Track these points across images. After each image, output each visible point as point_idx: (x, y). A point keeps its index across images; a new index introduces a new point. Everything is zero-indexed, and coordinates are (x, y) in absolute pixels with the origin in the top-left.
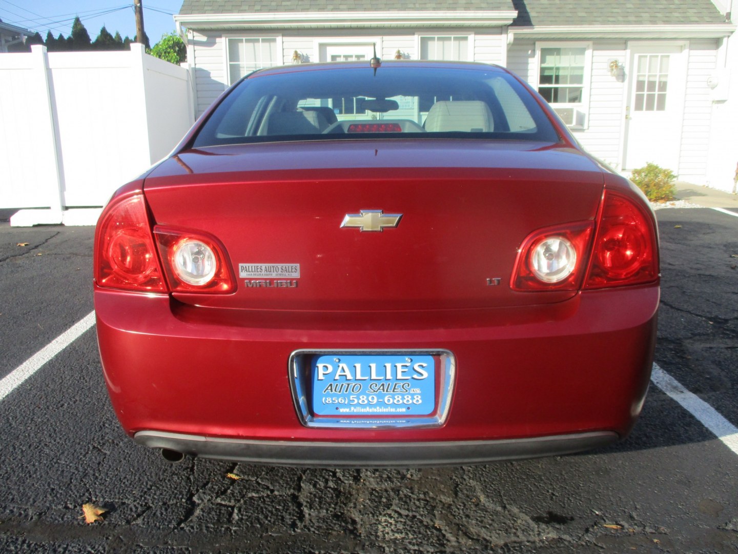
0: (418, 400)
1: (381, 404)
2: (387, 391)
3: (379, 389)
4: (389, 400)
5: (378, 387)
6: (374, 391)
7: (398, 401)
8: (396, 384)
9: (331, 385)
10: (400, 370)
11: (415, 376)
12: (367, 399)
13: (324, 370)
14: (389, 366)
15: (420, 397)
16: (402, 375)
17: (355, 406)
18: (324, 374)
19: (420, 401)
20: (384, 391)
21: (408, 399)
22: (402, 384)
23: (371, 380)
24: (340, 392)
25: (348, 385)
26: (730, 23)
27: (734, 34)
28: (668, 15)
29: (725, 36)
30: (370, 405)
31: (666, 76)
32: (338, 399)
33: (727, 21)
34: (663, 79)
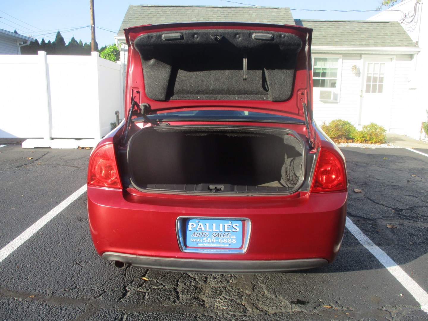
0: (234, 241)
1: (217, 242)
2: (220, 237)
3: (217, 235)
4: (221, 241)
5: (216, 235)
6: (214, 236)
7: (225, 241)
8: (224, 234)
9: (195, 233)
10: (226, 227)
11: (233, 230)
12: (211, 240)
13: (192, 226)
14: (221, 225)
15: (235, 240)
16: (228, 229)
17: (205, 243)
18: (192, 228)
19: (235, 242)
20: (219, 236)
21: (230, 241)
22: (227, 234)
23: (213, 231)
24: (199, 236)
25: (203, 233)
26: (418, 47)
27: (420, 52)
28: (384, 41)
29: (416, 54)
30: (212, 243)
31: (383, 74)
32: (198, 240)
33: (416, 46)
34: (381, 76)
